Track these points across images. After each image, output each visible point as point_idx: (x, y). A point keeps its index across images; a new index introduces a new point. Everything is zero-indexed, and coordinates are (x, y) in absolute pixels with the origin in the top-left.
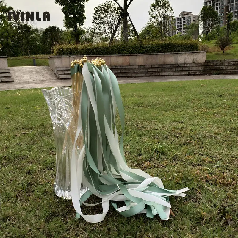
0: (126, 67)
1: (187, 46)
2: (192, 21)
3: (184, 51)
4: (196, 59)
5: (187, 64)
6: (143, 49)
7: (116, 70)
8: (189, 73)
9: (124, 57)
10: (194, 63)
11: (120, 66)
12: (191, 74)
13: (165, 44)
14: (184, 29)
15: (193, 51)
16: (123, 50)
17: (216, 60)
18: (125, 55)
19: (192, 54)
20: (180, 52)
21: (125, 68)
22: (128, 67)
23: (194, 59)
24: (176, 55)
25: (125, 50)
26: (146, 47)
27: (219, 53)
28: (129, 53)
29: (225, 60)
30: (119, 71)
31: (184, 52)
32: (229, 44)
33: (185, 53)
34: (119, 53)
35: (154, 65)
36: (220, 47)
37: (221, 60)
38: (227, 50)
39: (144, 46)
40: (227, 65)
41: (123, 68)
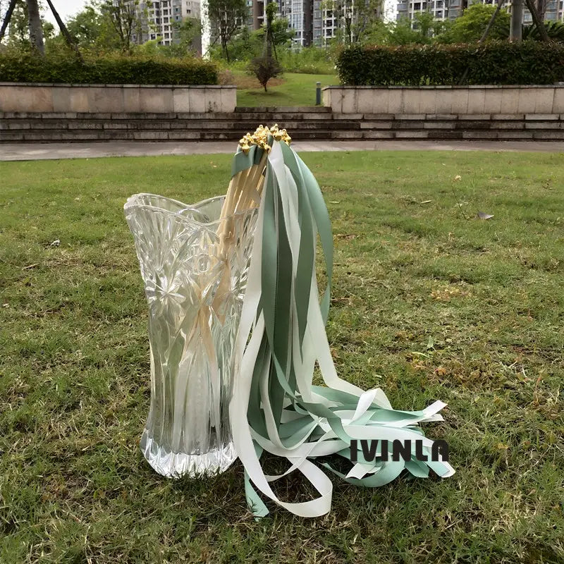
0: (44, 116)
1: (191, 71)
2: (184, 13)
3: (185, 84)
4: (214, 103)
5: (195, 114)
6: (85, 73)
7: (18, 123)
8: (202, 135)
9: (37, 90)
10: (210, 112)
11: (29, 113)
12: (207, 137)
13: (139, 64)
14: (166, 27)
15: (205, 84)
16: (33, 71)
17: (258, 109)
18: (40, 84)
19: (205, 92)
20: (175, 83)
21: (42, 119)
22: (50, 116)
23: (210, 103)
24: (169, 92)
25: (38, 73)
26: (94, 68)
27: (256, 90)
28: (50, 81)
29: (275, 109)
30: (27, 126)
31: (187, 86)
32: (276, 73)
33: (189, 88)
34: (22, 79)
35: (119, 114)
36: (258, 77)
37: (267, 108)
38: (273, 86)
39: (86, 64)
40: (280, 120)
41: (37, 117)
